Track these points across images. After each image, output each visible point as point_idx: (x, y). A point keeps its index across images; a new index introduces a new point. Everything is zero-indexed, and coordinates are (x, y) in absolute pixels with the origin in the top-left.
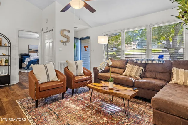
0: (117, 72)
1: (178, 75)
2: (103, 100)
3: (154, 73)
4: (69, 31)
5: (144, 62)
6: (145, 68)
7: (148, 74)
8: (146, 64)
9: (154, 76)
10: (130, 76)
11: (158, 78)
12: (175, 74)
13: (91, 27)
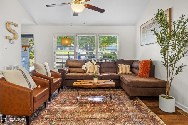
0: (78, 71)
1: (122, 68)
2: (83, 96)
3: (107, 69)
4: (16, 26)
5: (100, 61)
6: (100, 66)
7: (103, 70)
8: (101, 63)
9: (108, 71)
10: (93, 73)
11: (110, 72)
12: (120, 68)
13: (37, 24)
